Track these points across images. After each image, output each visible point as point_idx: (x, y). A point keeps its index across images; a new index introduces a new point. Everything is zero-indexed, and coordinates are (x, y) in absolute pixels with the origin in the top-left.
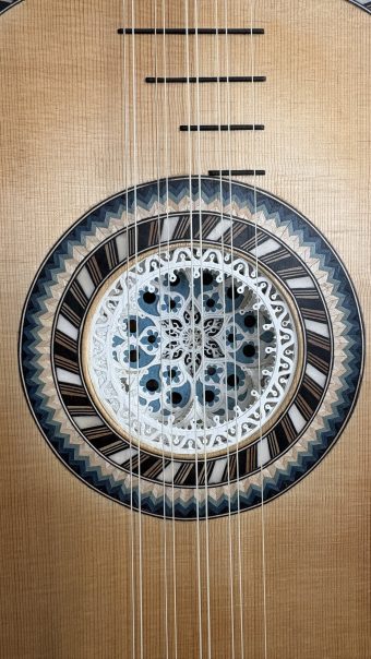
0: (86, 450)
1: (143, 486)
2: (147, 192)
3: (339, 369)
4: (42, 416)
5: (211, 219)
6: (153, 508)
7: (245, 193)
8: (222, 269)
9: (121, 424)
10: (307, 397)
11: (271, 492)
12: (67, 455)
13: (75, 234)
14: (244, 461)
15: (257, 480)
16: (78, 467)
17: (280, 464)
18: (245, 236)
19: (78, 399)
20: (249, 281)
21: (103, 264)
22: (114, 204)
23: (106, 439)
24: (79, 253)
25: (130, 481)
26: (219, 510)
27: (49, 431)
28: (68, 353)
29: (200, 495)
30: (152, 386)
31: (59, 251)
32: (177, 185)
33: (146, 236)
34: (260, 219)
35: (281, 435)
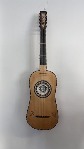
0: (37, 94)
1: (40, 96)
2: (40, 81)
3: (50, 90)
4: (35, 92)
5: (44, 83)
6: (40, 97)
7: (45, 81)
8: (44, 85)
9: (39, 93)
10: (49, 92)
11: (47, 97)
12: (36, 94)
13: (37, 83)
14: (45, 95)
15: (46, 96)
16: (37, 95)
17: (47, 95)
18: (45, 84)
19: (37, 91)
20: (46, 86)
21: (38, 85)
22: (39, 82)
23: (38, 94)
24: (37, 84)
25: (39, 96)
26: (44, 98)
27: (35, 93)
28: (36, 89)
29: (43, 97)
30: (41, 91)
31: (36, 84)
32: (42, 81)
33: (40, 83)
34: (46, 83)
35: (47, 94)
